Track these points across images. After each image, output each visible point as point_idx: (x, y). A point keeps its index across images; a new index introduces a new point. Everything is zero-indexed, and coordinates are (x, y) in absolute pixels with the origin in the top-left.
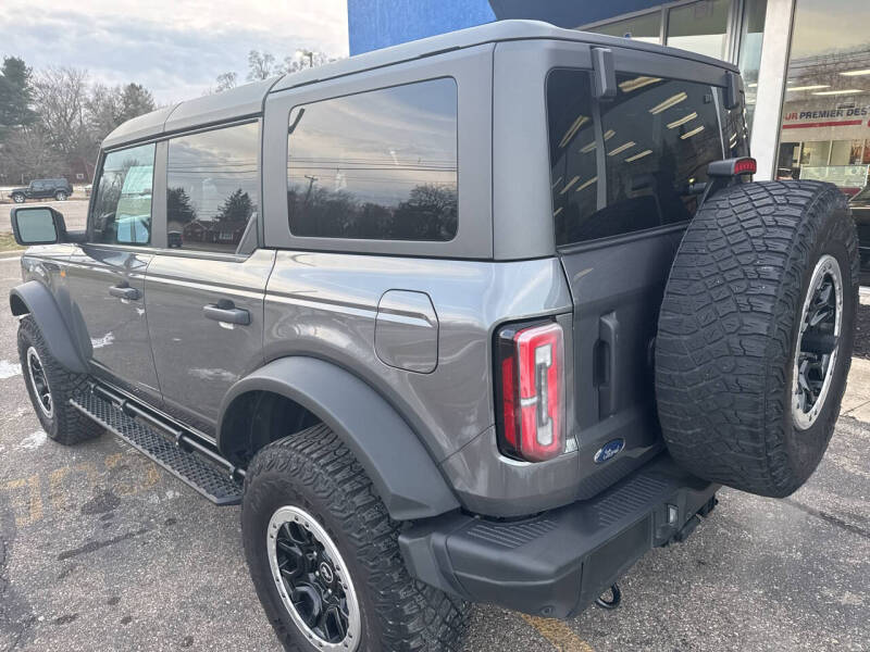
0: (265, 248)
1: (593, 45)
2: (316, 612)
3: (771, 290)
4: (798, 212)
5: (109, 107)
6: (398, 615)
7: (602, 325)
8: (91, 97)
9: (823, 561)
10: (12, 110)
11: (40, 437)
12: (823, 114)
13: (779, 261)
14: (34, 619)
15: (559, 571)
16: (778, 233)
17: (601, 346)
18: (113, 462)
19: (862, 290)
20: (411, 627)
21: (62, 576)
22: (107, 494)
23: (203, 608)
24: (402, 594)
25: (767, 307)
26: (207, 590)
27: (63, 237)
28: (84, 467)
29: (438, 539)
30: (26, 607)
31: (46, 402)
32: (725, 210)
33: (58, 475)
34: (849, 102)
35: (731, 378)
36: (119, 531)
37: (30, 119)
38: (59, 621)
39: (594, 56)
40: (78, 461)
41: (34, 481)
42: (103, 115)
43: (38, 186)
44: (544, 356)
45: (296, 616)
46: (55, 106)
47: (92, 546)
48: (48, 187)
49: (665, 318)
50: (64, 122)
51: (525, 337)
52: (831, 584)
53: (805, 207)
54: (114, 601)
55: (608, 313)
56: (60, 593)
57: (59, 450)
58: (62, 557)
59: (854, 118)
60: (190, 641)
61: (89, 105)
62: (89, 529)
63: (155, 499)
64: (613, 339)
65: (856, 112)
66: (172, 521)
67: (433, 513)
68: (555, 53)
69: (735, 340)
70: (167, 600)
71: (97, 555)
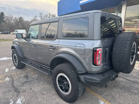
0: (58, 39)
1: (106, 14)
2: (63, 89)
3: (128, 45)
4: (131, 36)
5: (17, 20)
6: (78, 87)
7: (106, 49)
8: (14, 19)
9: (132, 87)
10: (1, 20)
11: (14, 68)
12: (129, 26)
13: (129, 41)
14: (20, 91)
15: (101, 80)
16: (129, 38)
17: (106, 52)
18: (26, 71)
19: (138, 52)
20: (79, 88)
21: (23, 85)
22: (26, 75)
23: (44, 90)
24: (78, 84)
25: (128, 47)
26: (44, 88)
27: (23, 38)
28: (22, 72)
29: (84, 76)
30: (18, 89)
31: (16, 62)
32: (122, 35)
33: (18, 73)
34: (133, 24)
35: (123, 56)
36: (30, 80)
37: (4, 21)
38: (23, 91)
39: (106, 15)
40: (21, 71)
41: (15, 73)
42: (16, 22)
43: (5, 32)
44: (100, 52)
45: (60, 89)
46: (8, 20)
47: (26, 82)
48: (7, 32)
49: (114, 49)
50: (9, 22)
51: (98, 49)
52: (133, 90)
53: (132, 35)
54: (31, 89)
55: (107, 48)
56: (23, 88)
57: (18, 70)
58: (22, 83)
59: (133, 27)
60: (43, 94)
61: (13, 20)
62: (25, 80)
63: (34, 76)
64: (108, 51)
65: (134, 26)
66: (37, 79)
67: (83, 73)
68: (102, 15)
69: (123, 51)
70: (39, 89)
71: (27, 83)
